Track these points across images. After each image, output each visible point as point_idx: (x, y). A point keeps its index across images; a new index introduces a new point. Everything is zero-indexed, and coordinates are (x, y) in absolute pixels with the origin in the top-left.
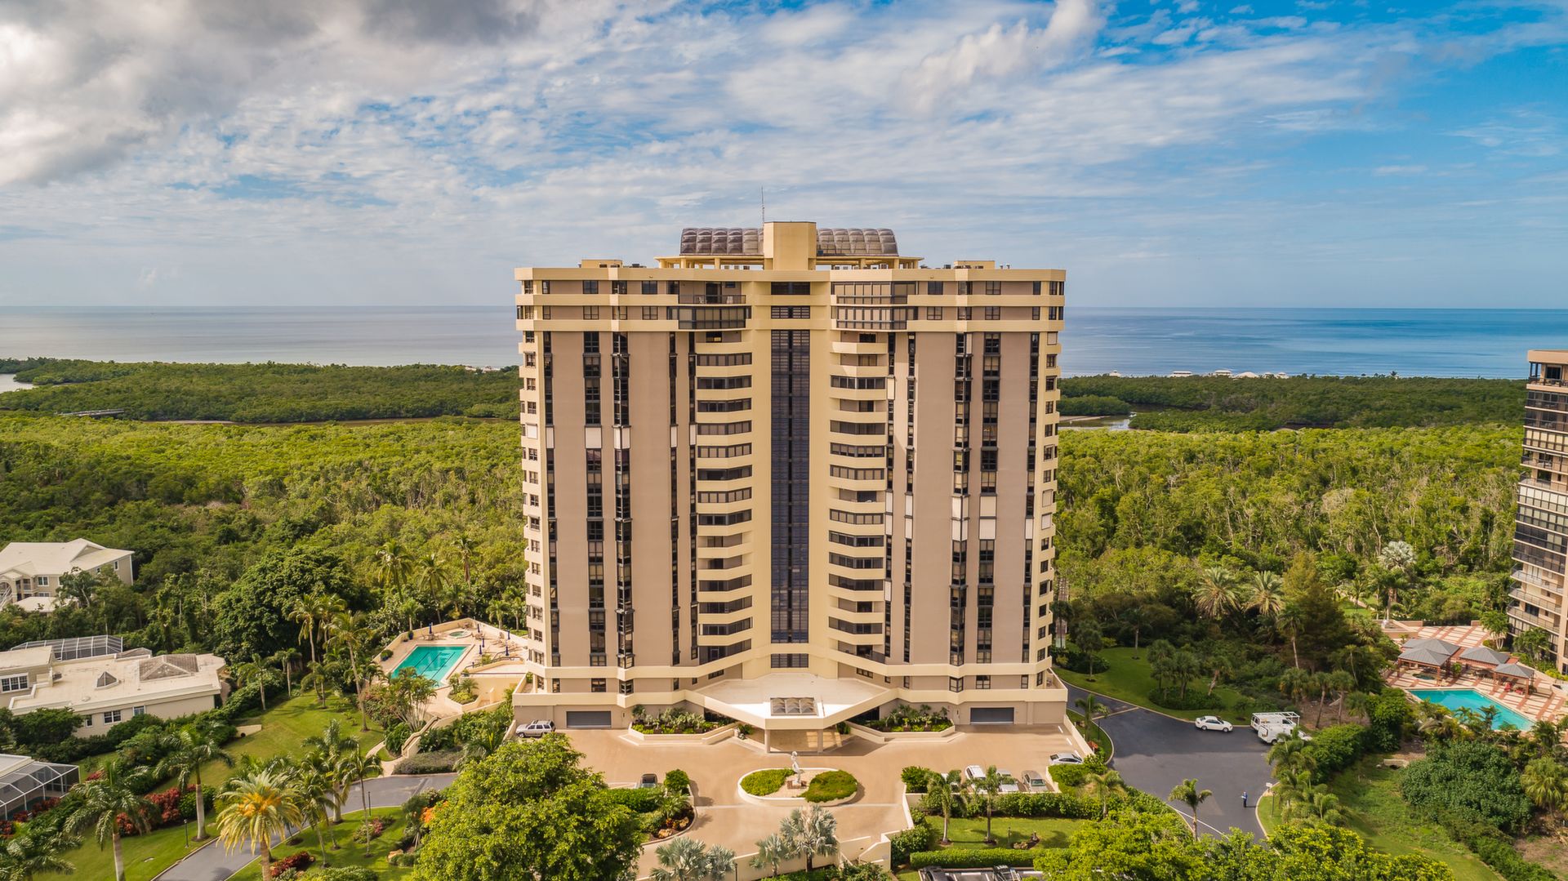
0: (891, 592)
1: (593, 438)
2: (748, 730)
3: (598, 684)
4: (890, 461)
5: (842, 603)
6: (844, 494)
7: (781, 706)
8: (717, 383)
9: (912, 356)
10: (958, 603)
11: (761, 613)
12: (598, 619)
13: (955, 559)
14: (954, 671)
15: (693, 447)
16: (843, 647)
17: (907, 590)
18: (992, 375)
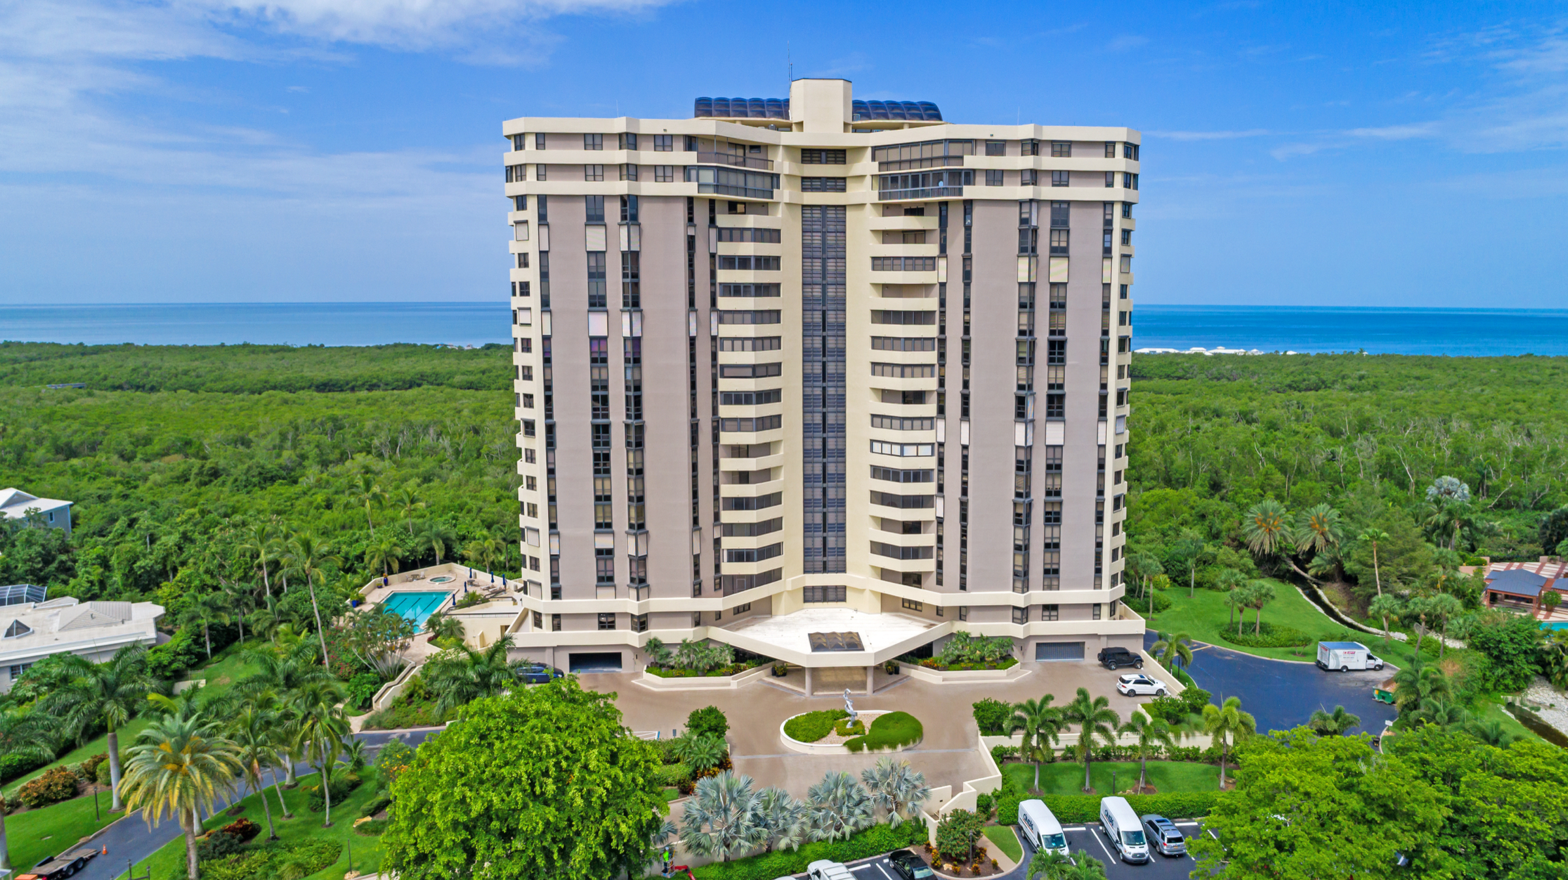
0: (944, 508)
1: (598, 325)
2: (782, 670)
3: (607, 621)
4: (942, 356)
5: (886, 524)
6: (886, 395)
7: (819, 642)
8: (744, 263)
9: (968, 229)
10: (1022, 520)
11: (792, 537)
12: (605, 542)
13: (1019, 468)
14: (1019, 600)
15: (714, 338)
16: (886, 574)
17: (964, 505)
18: (1060, 252)
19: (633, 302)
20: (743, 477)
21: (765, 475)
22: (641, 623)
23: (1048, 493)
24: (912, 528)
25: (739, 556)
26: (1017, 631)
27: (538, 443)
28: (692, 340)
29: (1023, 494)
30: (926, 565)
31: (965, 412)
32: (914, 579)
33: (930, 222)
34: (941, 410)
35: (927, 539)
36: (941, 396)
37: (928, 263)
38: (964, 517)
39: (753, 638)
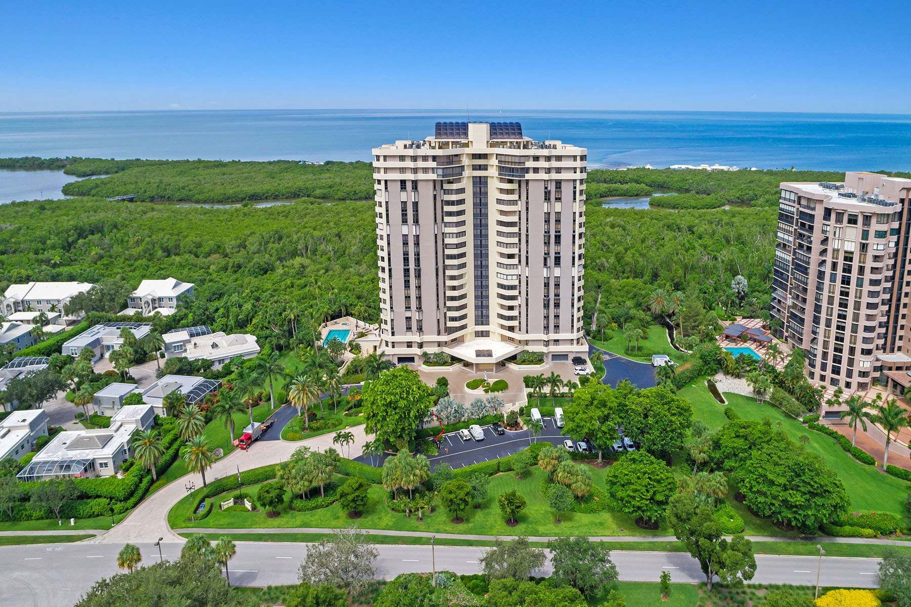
0: (521, 301)
1: (405, 230)
2: (467, 364)
3: (409, 345)
4: (520, 240)
5: (502, 306)
6: (502, 255)
7: (479, 354)
8: (452, 203)
9: (527, 190)
10: (546, 306)
11: (471, 311)
12: (408, 314)
13: (545, 286)
14: (545, 338)
15: (443, 233)
16: (502, 327)
17: (527, 300)
18: (558, 199)
19: (416, 221)
20: (454, 288)
21: (461, 287)
22: (421, 345)
23: (555, 296)
24: (511, 308)
25: (453, 319)
26: (544, 349)
27: (386, 275)
28: (436, 235)
29: (547, 296)
30: (514, 323)
31: (527, 263)
32: (511, 329)
33: (514, 186)
34: (520, 262)
35: (514, 313)
36: (520, 256)
37: (514, 203)
38: (527, 305)
39: (457, 351)
